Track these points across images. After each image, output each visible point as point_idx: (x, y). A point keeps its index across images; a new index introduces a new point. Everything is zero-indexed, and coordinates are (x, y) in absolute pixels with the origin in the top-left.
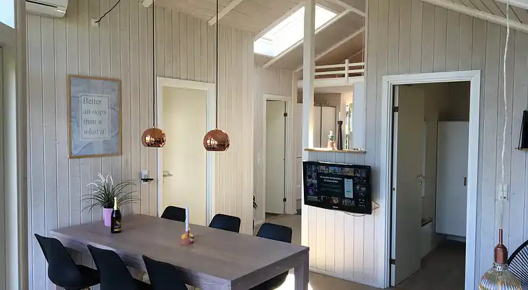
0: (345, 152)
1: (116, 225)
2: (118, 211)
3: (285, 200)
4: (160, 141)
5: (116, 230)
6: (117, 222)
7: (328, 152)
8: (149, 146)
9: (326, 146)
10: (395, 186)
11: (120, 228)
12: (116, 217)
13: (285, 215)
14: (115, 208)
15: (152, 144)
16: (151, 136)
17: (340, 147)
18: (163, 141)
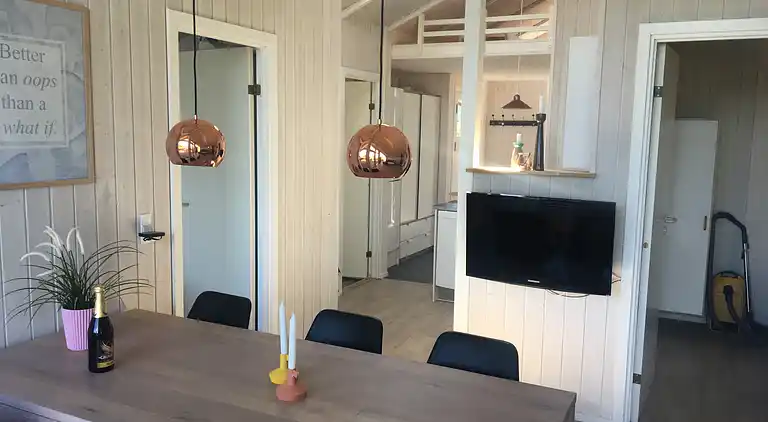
0: (551, 176)
1: (103, 352)
2: (104, 321)
3: (369, 254)
4: (213, 152)
5: (102, 365)
6: (105, 347)
7: (512, 174)
8: (184, 162)
9: (508, 164)
10: (649, 240)
11: (110, 359)
12: (101, 335)
13: (369, 279)
14: (98, 314)
15: (192, 159)
16: (193, 139)
17: (539, 164)
18: (221, 153)
